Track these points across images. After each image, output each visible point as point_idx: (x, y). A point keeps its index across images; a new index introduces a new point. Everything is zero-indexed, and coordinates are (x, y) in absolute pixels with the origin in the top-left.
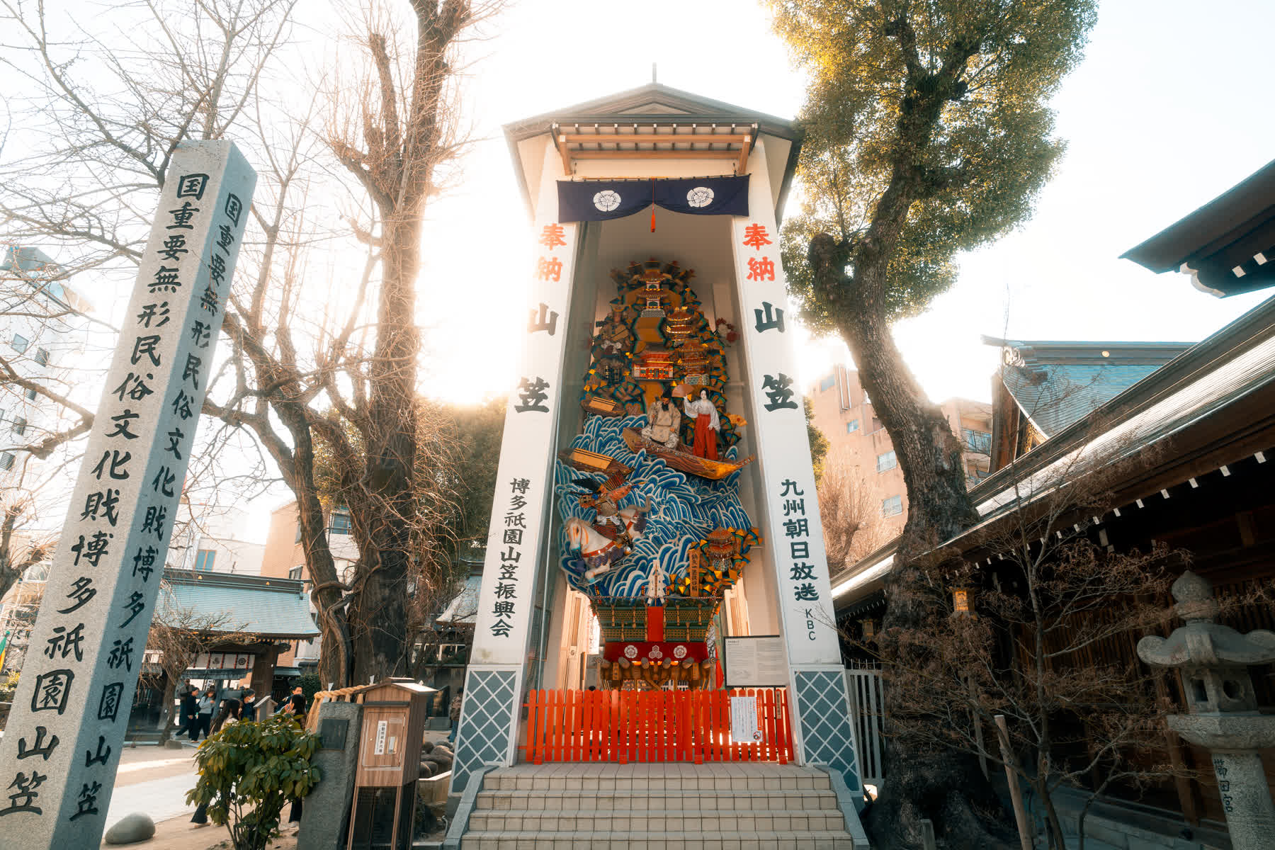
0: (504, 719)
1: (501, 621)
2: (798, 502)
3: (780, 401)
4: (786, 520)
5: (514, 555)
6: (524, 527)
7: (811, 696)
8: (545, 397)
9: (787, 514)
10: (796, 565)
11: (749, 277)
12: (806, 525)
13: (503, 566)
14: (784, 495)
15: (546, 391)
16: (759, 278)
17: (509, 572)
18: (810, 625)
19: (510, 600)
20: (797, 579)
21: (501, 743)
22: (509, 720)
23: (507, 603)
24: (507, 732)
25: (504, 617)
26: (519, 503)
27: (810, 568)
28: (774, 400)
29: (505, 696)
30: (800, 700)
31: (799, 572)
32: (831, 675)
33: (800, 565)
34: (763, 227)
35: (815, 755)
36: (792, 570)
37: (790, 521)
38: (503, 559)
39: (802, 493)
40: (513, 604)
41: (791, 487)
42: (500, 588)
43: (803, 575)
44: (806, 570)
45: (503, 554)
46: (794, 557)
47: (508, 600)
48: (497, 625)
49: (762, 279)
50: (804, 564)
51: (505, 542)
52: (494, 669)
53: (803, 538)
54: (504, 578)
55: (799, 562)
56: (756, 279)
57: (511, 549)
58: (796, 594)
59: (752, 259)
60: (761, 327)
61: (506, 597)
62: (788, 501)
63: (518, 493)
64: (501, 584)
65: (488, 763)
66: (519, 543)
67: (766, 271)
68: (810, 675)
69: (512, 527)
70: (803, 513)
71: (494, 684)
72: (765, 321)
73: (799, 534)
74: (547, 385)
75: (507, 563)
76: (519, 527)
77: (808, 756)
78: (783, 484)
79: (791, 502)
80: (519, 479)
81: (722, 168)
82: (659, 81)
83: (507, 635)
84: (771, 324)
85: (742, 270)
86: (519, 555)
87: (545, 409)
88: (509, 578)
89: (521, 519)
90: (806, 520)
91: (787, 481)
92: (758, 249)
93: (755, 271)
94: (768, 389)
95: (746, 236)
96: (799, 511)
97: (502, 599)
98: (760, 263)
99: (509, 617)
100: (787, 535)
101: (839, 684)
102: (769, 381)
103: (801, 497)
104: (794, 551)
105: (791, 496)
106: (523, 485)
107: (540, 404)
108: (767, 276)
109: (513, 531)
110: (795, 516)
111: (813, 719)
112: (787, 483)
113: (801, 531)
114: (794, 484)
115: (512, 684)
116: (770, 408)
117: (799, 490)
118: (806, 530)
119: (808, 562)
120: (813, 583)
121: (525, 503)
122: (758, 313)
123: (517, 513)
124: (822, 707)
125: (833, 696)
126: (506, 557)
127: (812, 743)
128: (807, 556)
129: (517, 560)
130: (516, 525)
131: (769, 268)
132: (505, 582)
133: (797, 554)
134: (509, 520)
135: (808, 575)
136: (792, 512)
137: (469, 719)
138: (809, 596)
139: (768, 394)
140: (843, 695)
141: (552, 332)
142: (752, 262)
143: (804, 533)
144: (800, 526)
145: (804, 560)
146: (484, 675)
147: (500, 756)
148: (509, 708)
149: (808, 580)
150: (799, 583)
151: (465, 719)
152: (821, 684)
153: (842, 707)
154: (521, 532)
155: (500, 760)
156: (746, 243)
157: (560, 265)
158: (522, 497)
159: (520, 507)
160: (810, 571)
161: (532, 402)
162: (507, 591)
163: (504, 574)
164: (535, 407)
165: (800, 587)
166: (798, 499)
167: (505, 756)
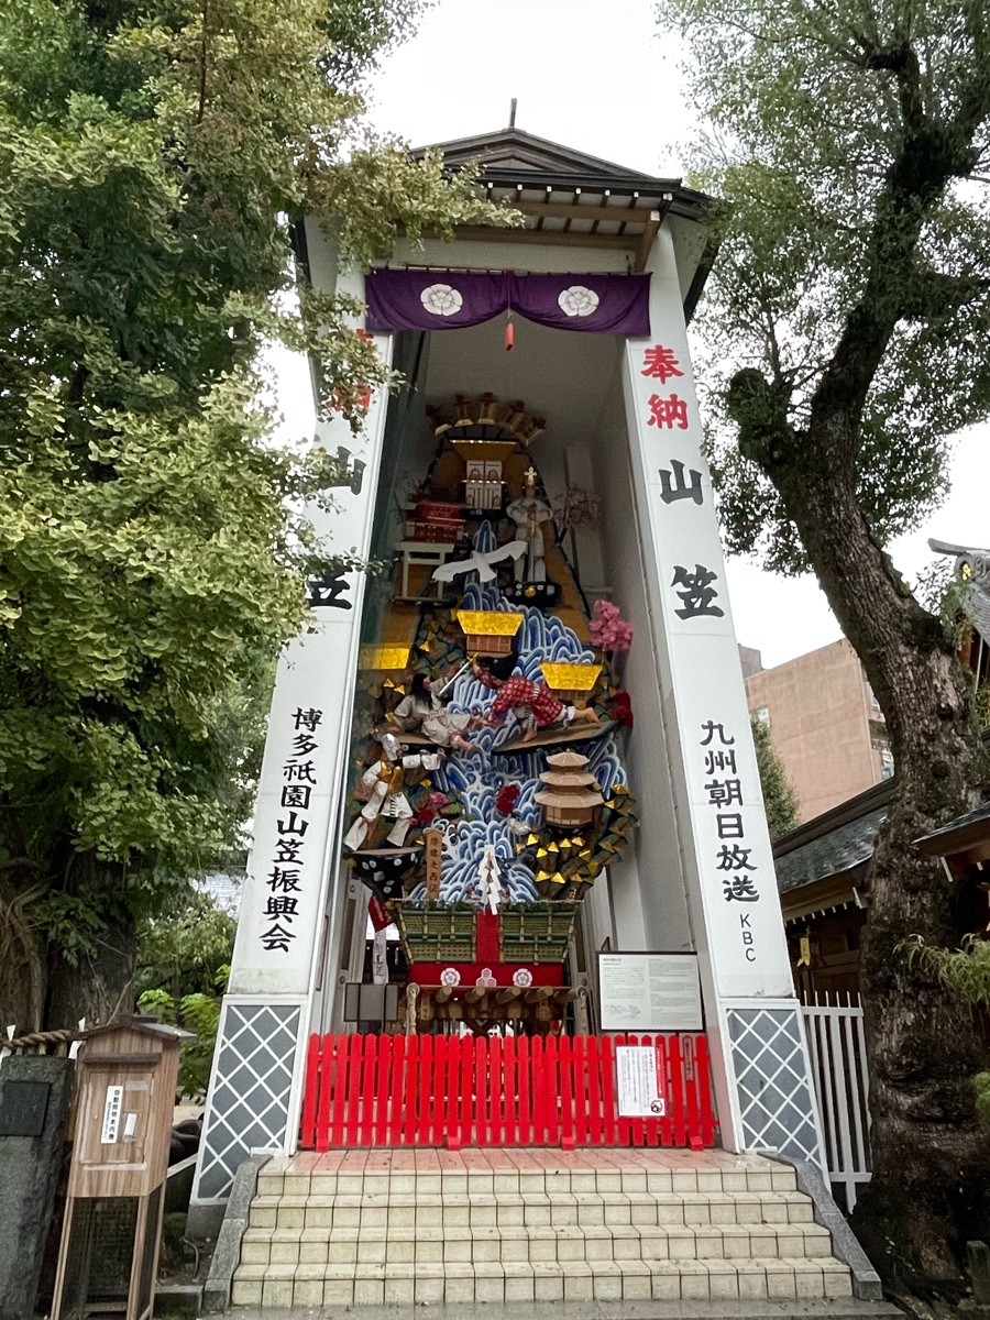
0: (280, 1082)
1: (277, 927)
2: (727, 754)
3: (697, 605)
4: (709, 780)
5: (298, 826)
6: (314, 782)
7: (751, 1046)
8: (345, 586)
9: (711, 772)
10: (724, 847)
11: (651, 423)
12: (738, 789)
13: (281, 842)
14: (705, 743)
15: (346, 578)
16: (665, 424)
17: (289, 851)
18: (747, 938)
19: (292, 894)
20: (727, 868)
21: (276, 1120)
22: (288, 1081)
23: (287, 899)
24: (286, 1101)
25: (281, 921)
26: (305, 745)
27: (745, 852)
28: (689, 605)
29: (282, 1044)
30: (735, 1051)
31: (729, 858)
32: (781, 1014)
33: (731, 849)
34: (670, 351)
35: (759, 1137)
36: (719, 855)
37: (715, 782)
38: (281, 831)
39: (732, 741)
40: (295, 901)
41: (716, 732)
42: (275, 875)
43: (735, 863)
44: (740, 856)
45: (281, 823)
46: (721, 835)
47: (288, 895)
48: (270, 934)
49: (670, 426)
50: (736, 847)
51: (283, 804)
52: (266, 1000)
53: (734, 808)
54: (282, 860)
55: (730, 843)
56: (660, 426)
57: (293, 816)
58: (725, 891)
59: (655, 397)
60: (668, 496)
61: (285, 890)
62: (711, 753)
63: (304, 730)
64: (277, 869)
65: (255, 1150)
66: (306, 806)
67: (675, 414)
68: (749, 1014)
69: (295, 781)
70: (734, 771)
71: (265, 1025)
72: (674, 487)
73: (728, 802)
75: (287, 837)
76: (306, 782)
77: (749, 1138)
78: (704, 727)
79: (716, 754)
80: (306, 710)
81: (611, 262)
82: (518, 126)
83: (286, 949)
84: (682, 492)
85: (641, 411)
86: (305, 825)
87: (345, 605)
88: (290, 860)
89: (307, 770)
90: (738, 782)
91: (710, 723)
92: (663, 381)
93: (659, 413)
94: (680, 587)
95: (646, 363)
96: (728, 768)
97: (279, 892)
98: (667, 403)
99: (290, 920)
100: (711, 802)
101: (793, 1028)
102: (680, 575)
103: (732, 747)
104: (721, 827)
105: (716, 745)
106: (313, 718)
107: (338, 597)
108: (677, 421)
109: (296, 789)
110: (722, 775)
111: (754, 1082)
112: (710, 726)
113: (731, 797)
114: (720, 727)
115: (294, 1026)
116: (683, 615)
117: (727, 738)
118: (739, 796)
119: (742, 844)
120: (751, 875)
121: (314, 746)
122: (665, 475)
123: (302, 760)
124: (768, 1064)
125: (784, 1046)
126: (286, 827)
127: (756, 1119)
128: (741, 835)
129: (302, 833)
130: (300, 778)
131: (679, 410)
132: (284, 867)
133: (725, 831)
134: (290, 771)
135: (743, 864)
136: (717, 768)
137: (225, 1081)
138: (745, 895)
139: (681, 595)
140: (799, 1046)
141: (356, 490)
142: (654, 401)
143: (735, 801)
144: (730, 790)
145: (737, 841)
146: (249, 1010)
147: (274, 1139)
148: (290, 1063)
149: (741, 873)
150: (731, 875)
151: (219, 1081)
152: (765, 1028)
153: (797, 1063)
154: (309, 789)
155: (274, 1145)
156: (646, 373)
158: (310, 737)
159: (307, 751)
160: (745, 858)
161: (325, 593)
162: (289, 881)
163: (281, 853)
164: (331, 602)
165: (732, 880)
166: (726, 749)
167: (282, 1139)
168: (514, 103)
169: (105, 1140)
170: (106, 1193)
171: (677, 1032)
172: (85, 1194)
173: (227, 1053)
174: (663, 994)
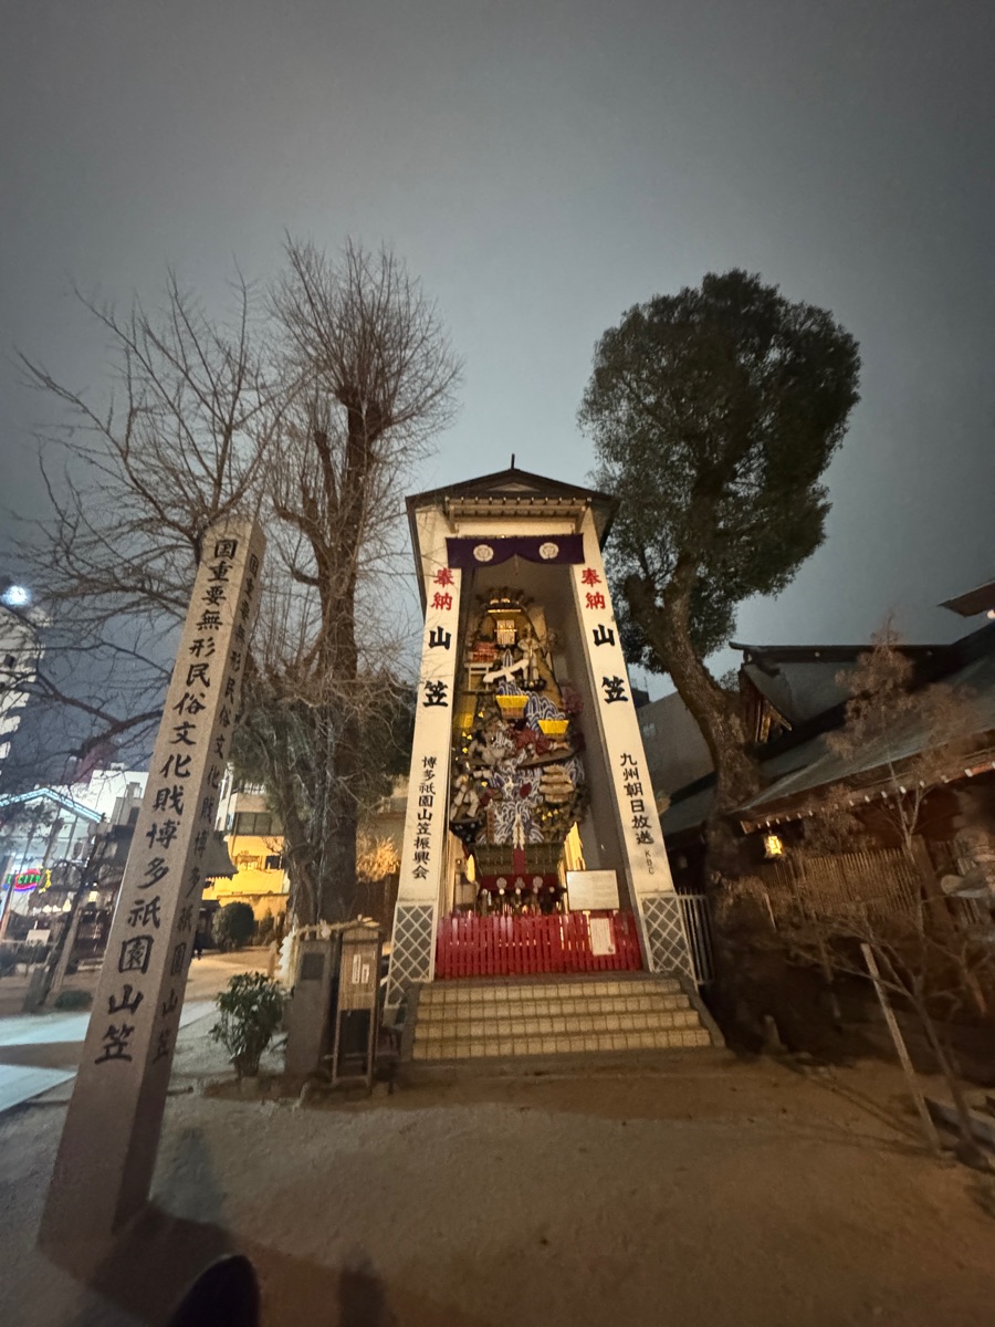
0: (425, 944)
1: (420, 867)
2: (633, 770)
3: (615, 696)
4: (626, 784)
5: (427, 816)
6: (434, 793)
7: (654, 917)
8: (444, 695)
9: (627, 779)
10: (635, 817)
11: (587, 606)
12: (640, 787)
13: (420, 824)
14: (623, 765)
15: (444, 691)
16: (594, 607)
17: (424, 828)
18: (649, 862)
19: (426, 850)
20: (637, 827)
21: (424, 964)
22: (429, 944)
23: (424, 852)
24: (428, 954)
25: (422, 863)
26: (429, 775)
27: (646, 819)
28: (611, 695)
29: (426, 925)
30: (646, 920)
31: (638, 822)
32: (667, 900)
33: (638, 817)
34: (595, 571)
35: (661, 963)
36: (633, 821)
37: (629, 784)
38: (419, 818)
39: (636, 763)
40: (428, 853)
41: (628, 759)
42: (418, 840)
43: (641, 824)
44: (643, 821)
45: (419, 815)
46: (634, 811)
47: (424, 850)
48: (417, 870)
49: (597, 608)
50: (641, 816)
51: (420, 805)
52: (417, 905)
53: (639, 796)
54: (421, 833)
55: (638, 815)
56: (592, 608)
57: (425, 811)
58: (637, 839)
59: (588, 594)
60: (598, 643)
61: (423, 848)
62: (626, 770)
63: (428, 768)
64: (418, 838)
65: (415, 980)
66: (431, 805)
67: (599, 602)
68: (652, 901)
69: (425, 793)
70: (638, 778)
71: (417, 916)
72: (600, 638)
73: (636, 794)
74: (446, 687)
75: (423, 822)
76: (430, 794)
77: (656, 964)
78: (622, 757)
79: (628, 770)
80: (428, 758)
81: (564, 529)
82: (516, 466)
83: (425, 878)
84: (604, 641)
85: (582, 601)
86: (431, 815)
87: (445, 705)
88: (425, 833)
89: (431, 787)
90: (640, 784)
91: (625, 754)
92: (592, 586)
93: (591, 602)
94: (606, 687)
95: (583, 577)
96: (635, 777)
97: (420, 849)
98: (594, 596)
99: (426, 863)
100: (627, 794)
101: (674, 907)
102: (606, 681)
103: (636, 766)
104: (633, 807)
105: (628, 766)
106: (432, 761)
107: (442, 701)
108: (599, 605)
109: (426, 797)
110: (633, 780)
111: (656, 935)
112: (625, 756)
113: (637, 791)
114: (630, 757)
115: (431, 916)
116: (608, 701)
117: (633, 762)
118: (641, 791)
119: (644, 815)
120: (649, 830)
121: (433, 775)
122: (595, 632)
123: (428, 783)
124: (663, 926)
125: (670, 916)
126: (422, 816)
128: (643, 810)
129: (430, 819)
130: (428, 792)
131: (601, 599)
132: (422, 836)
133: (635, 809)
134: (422, 789)
135: (645, 825)
136: (630, 777)
137: (399, 946)
138: (647, 840)
139: (607, 691)
140: (677, 915)
141: (447, 647)
142: (588, 596)
143: (639, 793)
144: (636, 788)
145: (640, 813)
146: (408, 910)
147: (423, 973)
148: (429, 934)
149: (645, 829)
151: (396, 946)
152: (660, 908)
153: (678, 924)
154: (432, 797)
155: (424, 977)
156: (583, 582)
157: (450, 598)
158: (431, 771)
159: (430, 778)
160: (646, 822)
161: (435, 699)
162: (425, 843)
163: (420, 830)
164: (438, 703)
165: (640, 834)
166: (633, 768)
167: (427, 974)
168: (513, 457)
169: (354, 981)
170: (355, 1007)
172: (346, 1008)
173: (399, 931)
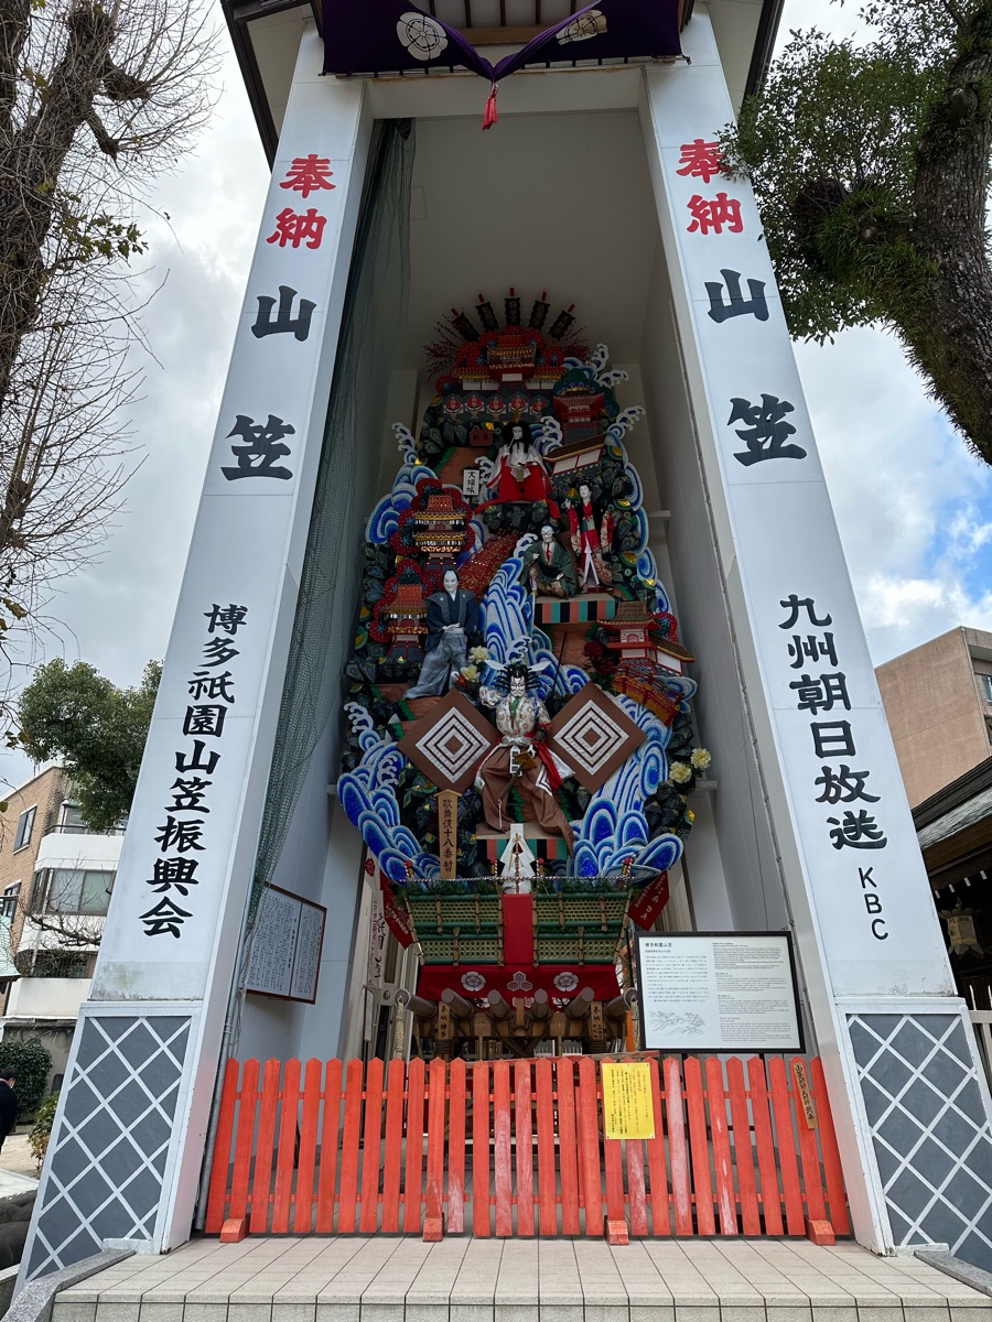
0: (155, 1133)
1: (166, 901)
2: (821, 639)
3: (766, 446)
4: (797, 676)
5: (204, 759)
6: (231, 700)
7: (890, 1074)
8: (284, 451)
9: (798, 664)
10: (826, 770)
11: (692, 228)
12: (842, 687)
13: (179, 783)
14: (787, 625)
15: (286, 440)
16: (711, 229)
17: (190, 794)
18: (873, 904)
19: (190, 855)
20: (833, 801)
21: (146, 1194)
22: (166, 1132)
23: (182, 861)
24: (160, 1164)
25: (173, 892)
26: (222, 652)
27: (860, 776)
28: (754, 444)
29: (162, 1075)
30: (864, 1083)
31: (833, 785)
32: (937, 1022)
33: (836, 772)
34: (714, 144)
35: (915, 1227)
36: (818, 781)
37: (806, 677)
38: (181, 768)
39: (828, 621)
40: (194, 864)
41: (803, 610)
42: (168, 829)
43: (845, 792)
44: (853, 782)
45: (181, 757)
46: (820, 753)
47: (184, 855)
48: (155, 911)
49: (718, 230)
50: (844, 769)
51: (186, 731)
52: (142, 1011)
53: (838, 712)
54: (179, 807)
55: (834, 764)
56: (705, 232)
57: (199, 746)
58: (833, 834)
59: (696, 198)
60: (718, 313)
61: (181, 849)
62: (797, 639)
63: (220, 633)
64: (171, 820)
65: (111, 1243)
66: (218, 733)
67: (724, 216)
68: (883, 1022)
69: (205, 700)
70: (834, 662)
71: (138, 1047)
72: (727, 302)
73: (828, 706)
74: (290, 430)
75: (188, 776)
76: (220, 700)
77: (899, 1231)
78: (784, 604)
79: (804, 640)
80: (224, 606)
83: (177, 934)
84: (739, 308)
85: (678, 216)
86: (214, 757)
87: (284, 474)
88: (191, 807)
89: (223, 684)
90: (841, 677)
91: (793, 598)
92: (707, 180)
93: (702, 217)
94: (741, 424)
95: (681, 161)
96: (825, 659)
97: (173, 852)
98: (713, 204)
99: (184, 892)
100: (801, 707)
101: (956, 1042)
102: (740, 409)
103: (827, 629)
104: (819, 741)
105: (804, 628)
106: (234, 617)
107: (274, 464)
108: (726, 225)
109: (205, 709)
110: (816, 668)
111: (898, 1132)
112: (794, 602)
113: (831, 698)
114: (809, 603)
115: (179, 1048)
116: (747, 460)
117: (820, 617)
118: (844, 697)
119: (854, 763)
120: (872, 810)
121: (234, 653)
122: (713, 289)
123: (216, 672)
124: (922, 1103)
125: (945, 1074)
126: (188, 761)
127: (906, 1195)
128: (850, 751)
129: (210, 769)
130: (212, 696)
131: (730, 210)
132: (181, 816)
133: (826, 747)
134: (197, 687)
135: (857, 793)
136: (808, 659)
137: (74, 1133)
138: (864, 838)
139: (740, 434)
140: (971, 1073)
141: (302, 336)
142: (695, 204)
143: (838, 704)
144: (829, 689)
145: (846, 760)
146: (116, 1025)
147: (139, 1224)
148: (170, 1105)
149: (856, 806)
150: (839, 810)
151: (64, 1132)
152: (911, 1045)
154: (223, 710)
155: (139, 1235)
157: (322, 221)
158: (228, 641)
159: (224, 660)
160: (861, 785)
161: (257, 461)
162: (184, 835)
163: (179, 798)
164: (265, 471)
165: (842, 818)
166: (819, 634)
167: (150, 1225)
171: (762, 1053)
173: (80, 1090)
174: (737, 995)
